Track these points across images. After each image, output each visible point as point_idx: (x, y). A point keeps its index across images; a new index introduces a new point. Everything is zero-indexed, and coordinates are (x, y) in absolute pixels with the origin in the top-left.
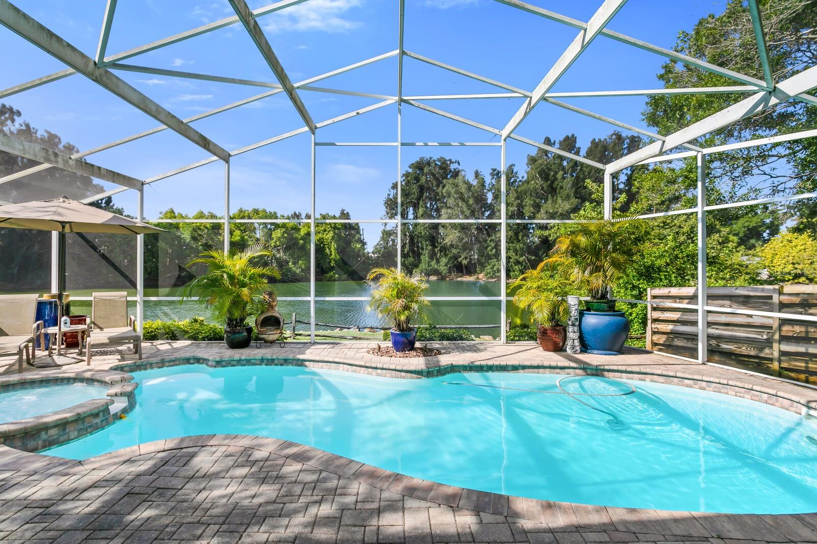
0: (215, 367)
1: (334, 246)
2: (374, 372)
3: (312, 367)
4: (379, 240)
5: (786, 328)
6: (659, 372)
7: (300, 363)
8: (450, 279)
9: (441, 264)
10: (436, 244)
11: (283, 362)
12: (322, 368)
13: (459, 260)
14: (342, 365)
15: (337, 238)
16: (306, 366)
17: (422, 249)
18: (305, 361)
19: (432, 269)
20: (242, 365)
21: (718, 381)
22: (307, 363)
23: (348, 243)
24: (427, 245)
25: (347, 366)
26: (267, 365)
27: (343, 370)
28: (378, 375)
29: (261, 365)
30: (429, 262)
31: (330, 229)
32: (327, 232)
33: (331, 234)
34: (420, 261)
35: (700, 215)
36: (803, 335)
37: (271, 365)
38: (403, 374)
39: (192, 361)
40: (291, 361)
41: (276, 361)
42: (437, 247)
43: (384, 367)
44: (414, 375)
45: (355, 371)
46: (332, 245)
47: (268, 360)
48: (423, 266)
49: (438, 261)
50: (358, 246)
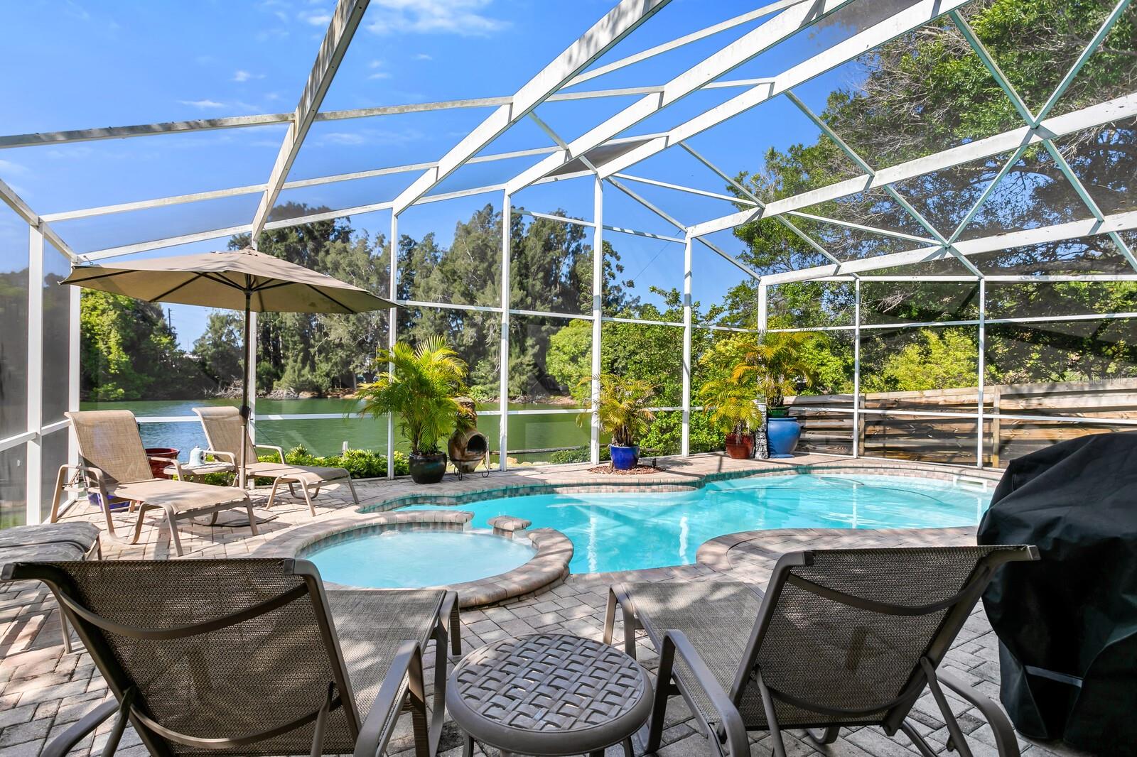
0: (456, 504)
1: (114, 338)
2: (647, 489)
3: (565, 493)
4: (204, 331)
5: (870, 428)
6: (851, 465)
7: (549, 490)
8: (333, 397)
9: (318, 372)
10: (312, 341)
11: (528, 490)
12: (579, 492)
13: (351, 367)
14: (604, 486)
15: (123, 323)
16: (558, 493)
17: (286, 348)
18: (556, 486)
19: (305, 381)
20: (483, 500)
21: (892, 466)
22: (558, 489)
23: (144, 335)
24: (295, 343)
25: (611, 487)
26: (510, 496)
27: (607, 491)
28: (654, 491)
29: (503, 497)
30: (300, 371)
31: (105, 306)
32: (99, 312)
33: (112, 315)
34: (282, 368)
35: (857, 333)
36: (881, 433)
37: (515, 496)
38: (680, 487)
39: (408, 502)
40: (538, 489)
41: (521, 491)
42: (313, 346)
43: (662, 481)
44: (689, 487)
45: (622, 491)
46: (112, 336)
47: (511, 490)
48: (288, 375)
49: (313, 369)
50: (165, 340)
